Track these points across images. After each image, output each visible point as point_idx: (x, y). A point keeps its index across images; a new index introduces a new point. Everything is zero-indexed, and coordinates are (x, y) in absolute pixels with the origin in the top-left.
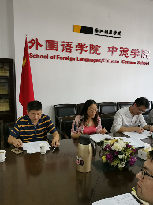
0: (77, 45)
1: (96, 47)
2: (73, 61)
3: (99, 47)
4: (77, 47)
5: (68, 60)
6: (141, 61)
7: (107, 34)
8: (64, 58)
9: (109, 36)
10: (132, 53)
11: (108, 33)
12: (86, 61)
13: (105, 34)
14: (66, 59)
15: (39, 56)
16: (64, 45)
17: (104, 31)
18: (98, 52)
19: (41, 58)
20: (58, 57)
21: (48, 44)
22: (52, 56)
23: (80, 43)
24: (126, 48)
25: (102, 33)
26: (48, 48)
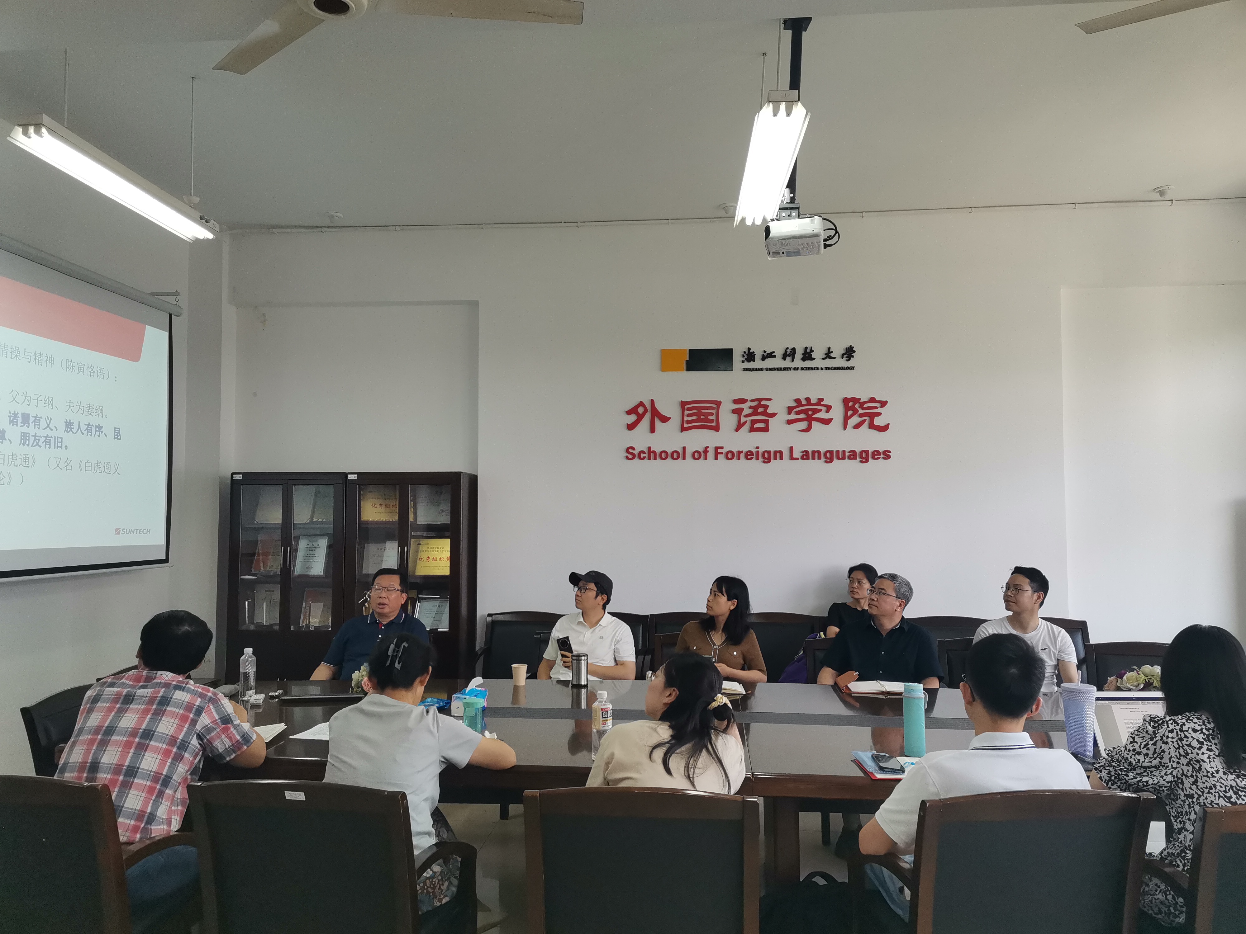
0: (794, 404)
1: (865, 406)
2: (772, 462)
3: (883, 404)
4: (789, 413)
5: (754, 461)
8: (742, 455)
12: (829, 460)
14: (746, 458)
15: (654, 452)
16: (742, 409)
18: (878, 421)
19: (662, 458)
20: (719, 450)
21: (686, 412)
22: (698, 452)
23: (802, 396)
26: (686, 425)
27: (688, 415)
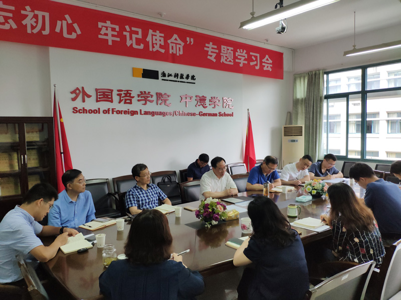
0: (140, 93)
1: (164, 96)
2: (135, 115)
3: (169, 96)
4: (139, 97)
5: (127, 115)
6: (223, 113)
7: (177, 78)
8: (123, 112)
9: (181, 82)
10: (211, 103)
11: (179, 77)
12: (153, 115)
13: (176, 79)
14: (125, 114)
15: (86, 110)
16: (121, 94)
17: (173, 75)
18: (168, 102)
19: (89, 113)
20: (114, 110)
21: (99, 94)
22: (105, 110)
23: (143, 91)
24: (203, 96)
25: (170, 78)
26: (99, 99)
27: (100, 95)
